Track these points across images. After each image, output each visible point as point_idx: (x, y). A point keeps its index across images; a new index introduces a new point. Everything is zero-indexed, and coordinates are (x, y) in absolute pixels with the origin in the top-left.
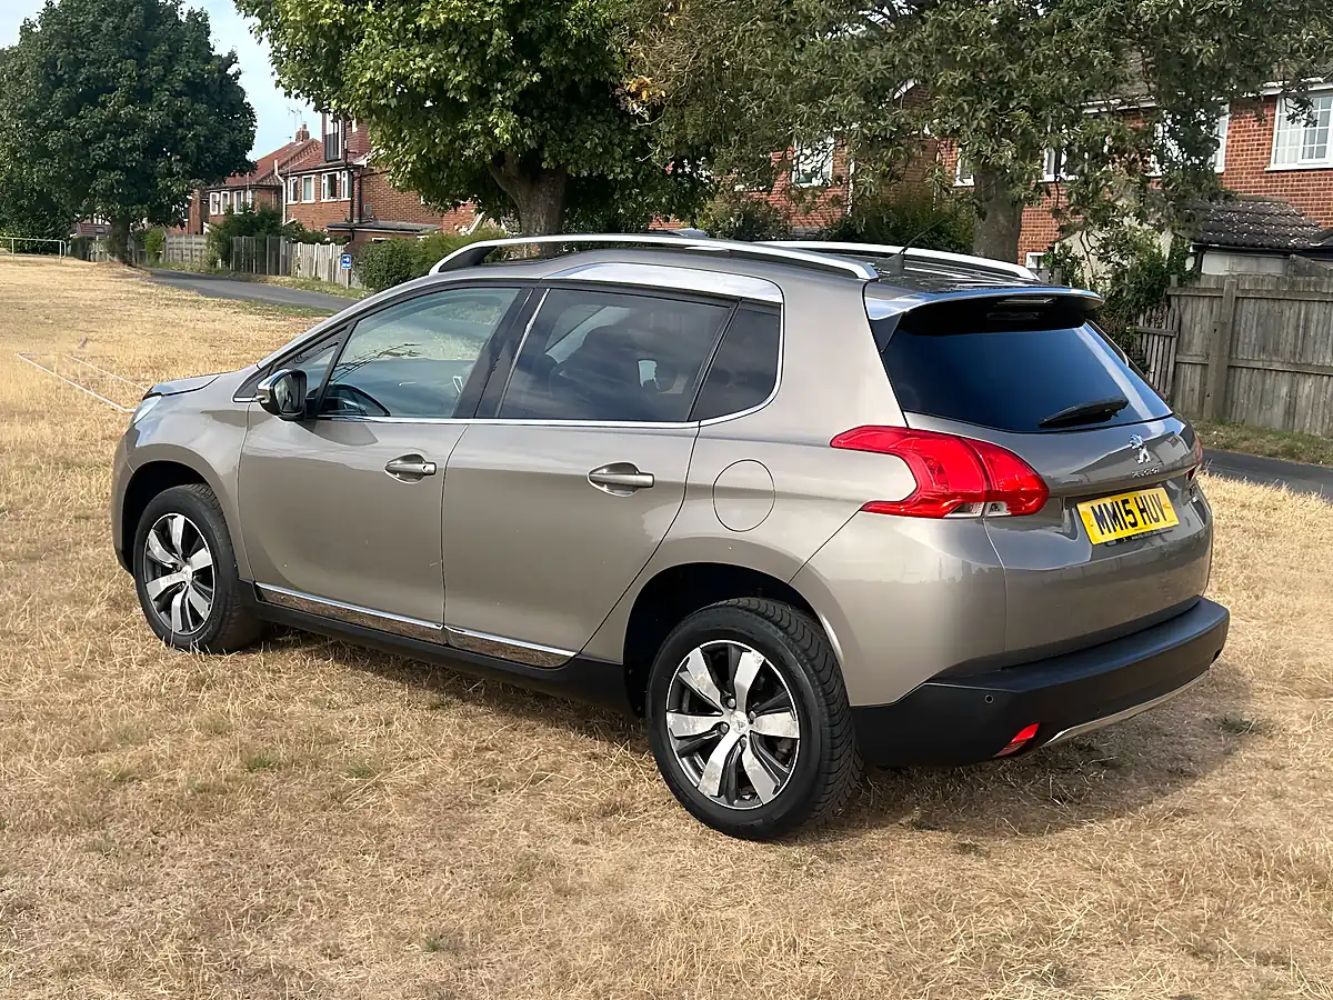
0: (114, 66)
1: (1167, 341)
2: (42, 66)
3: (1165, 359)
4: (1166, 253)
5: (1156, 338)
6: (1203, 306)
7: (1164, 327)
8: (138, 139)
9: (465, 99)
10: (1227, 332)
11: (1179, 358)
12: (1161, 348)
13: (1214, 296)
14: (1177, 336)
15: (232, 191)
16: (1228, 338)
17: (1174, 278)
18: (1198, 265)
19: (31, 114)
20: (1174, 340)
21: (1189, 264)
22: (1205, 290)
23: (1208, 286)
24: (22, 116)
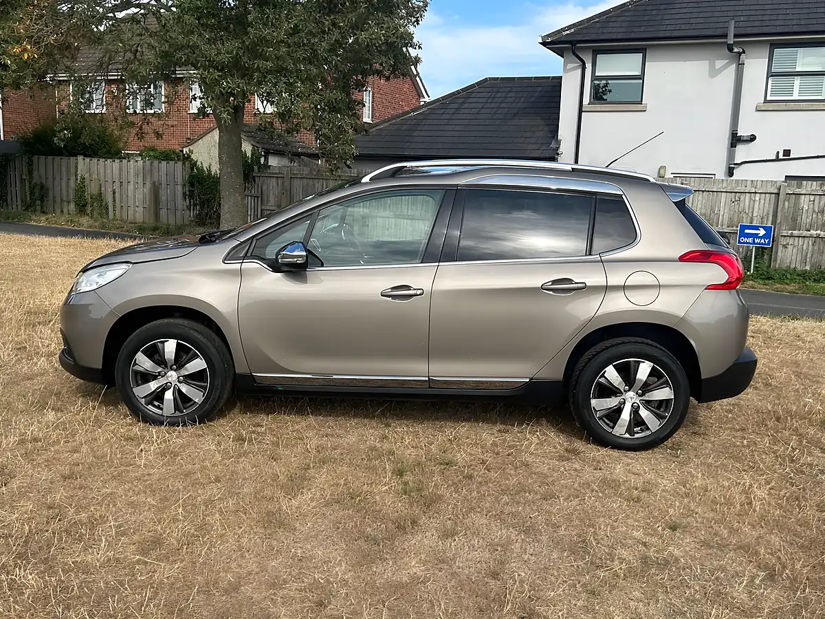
1: (256, 199)
3: (256, 208)
4: (249, 154)
5: (250, 198)
6: (273, 182)
7: (253, 192)
11: (263, 207)
12: (253, 203)
13: (279, 176)
16: (289, 197)
17: (256, 168)
20: (259, 199)
22: (273, 173)
23: (274, 172)
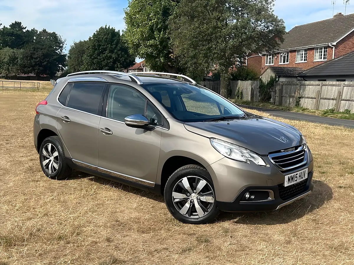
0: (106, 46)
2: (93, 46)
8: (111, 60)
9: (156, 56)
10: (281, 91)
14: (275, 92)
15: (133, 70)
18: (279, 80)
19: (91, 56)
21: (277, 79)
24: (89, 56)
